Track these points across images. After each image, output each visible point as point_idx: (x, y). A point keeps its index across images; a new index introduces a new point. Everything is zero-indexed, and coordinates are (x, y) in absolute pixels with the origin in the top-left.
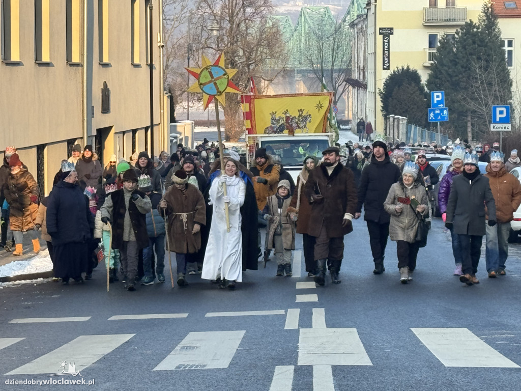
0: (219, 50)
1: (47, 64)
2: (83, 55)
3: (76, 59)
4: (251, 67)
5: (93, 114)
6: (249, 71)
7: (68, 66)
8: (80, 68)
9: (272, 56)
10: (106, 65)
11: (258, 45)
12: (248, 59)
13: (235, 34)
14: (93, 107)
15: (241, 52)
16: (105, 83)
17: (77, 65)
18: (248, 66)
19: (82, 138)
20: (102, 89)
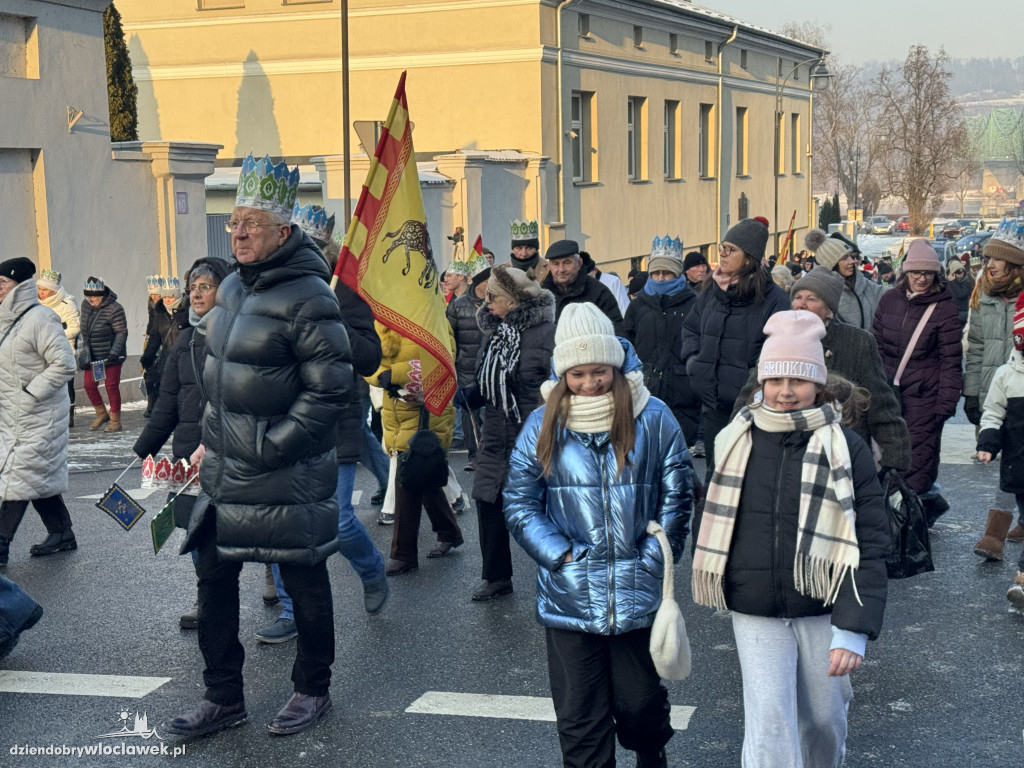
0: (907, 150)
1: (678, 181)
2: (717, 170)
3: (711, 174)
4: (937, 166)
5: (728, 222)
6: (935, 170)
7: (702, 182)
8: (715, 182)
9: (957, 154)
10: (746, 177)
11: (945, 144)
12: (934, 158)
13: (923, 135)
14: (728, 216)
15: (927, 151)
16: (743, 194)
17: (712, 179)
18: (935, 164)
19: (716, 243)
20: (740, 200)
